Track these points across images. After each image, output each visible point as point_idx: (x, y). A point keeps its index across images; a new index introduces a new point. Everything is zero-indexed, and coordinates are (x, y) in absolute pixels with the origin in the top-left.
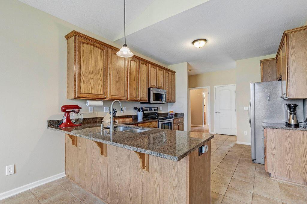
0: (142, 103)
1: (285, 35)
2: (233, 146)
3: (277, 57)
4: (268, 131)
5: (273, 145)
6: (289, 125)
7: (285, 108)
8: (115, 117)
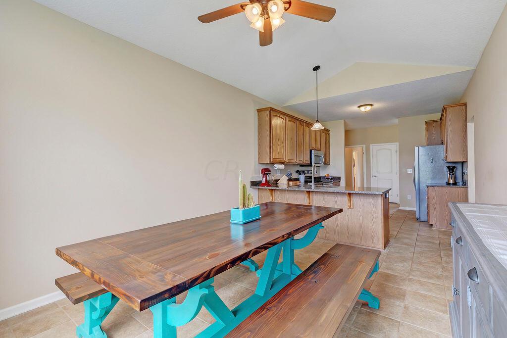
0: (301, 166)
1: (444, 109)
2: (396, 211)
3: (441, 119)
4: (431, 189)
5: (434, 201)
6: (448, 184)
7: (446, 170)
8: (290, 180)
